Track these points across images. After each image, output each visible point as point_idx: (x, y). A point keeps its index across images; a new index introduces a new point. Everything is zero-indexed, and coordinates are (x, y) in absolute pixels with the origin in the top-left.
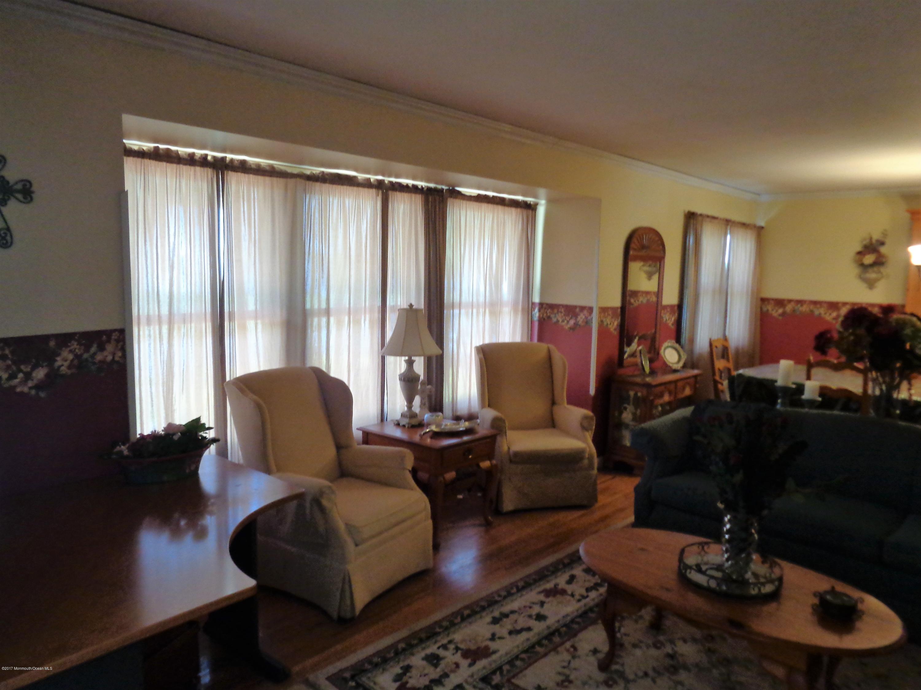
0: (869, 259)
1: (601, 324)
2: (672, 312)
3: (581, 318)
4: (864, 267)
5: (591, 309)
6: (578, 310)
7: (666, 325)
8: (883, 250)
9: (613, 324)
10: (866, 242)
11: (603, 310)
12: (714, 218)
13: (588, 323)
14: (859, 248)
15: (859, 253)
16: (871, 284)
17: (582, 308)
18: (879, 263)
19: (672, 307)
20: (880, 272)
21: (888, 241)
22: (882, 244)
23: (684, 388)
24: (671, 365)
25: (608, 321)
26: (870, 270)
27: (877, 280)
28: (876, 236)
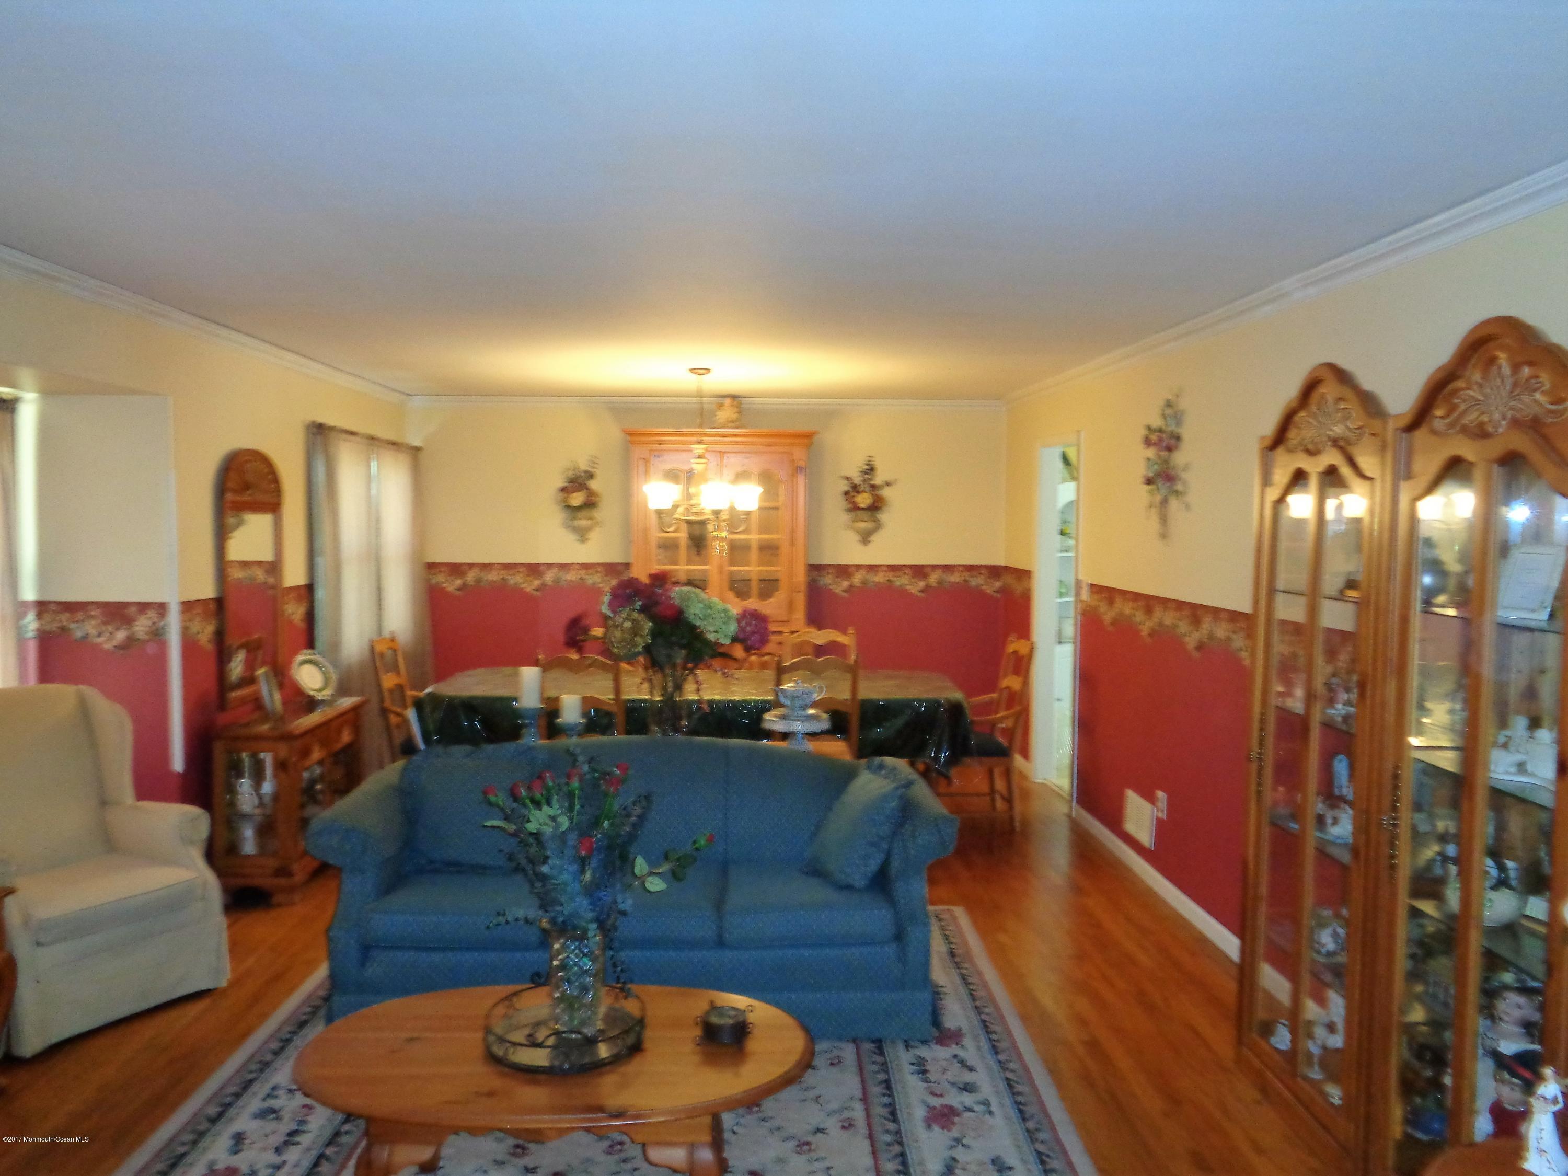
0: (577, 499)
1: (185, 631)
2: (299, 599)
3: (141, 626)
4: (573, 511)
5: (161, 608)
6: (133, 609)
7: (290, 623)
8: (593, 484)
9: (205, 632)
10: (570, 474)
11: (188, 606)
12: (352, 433)
13: (158, 635)
14: (561, 483)
15: (563, 490)
16: (582, 535)
17: (144, 607)
18: (590, 504)
19: (298, 588)
20: (591, 518)
21: (597, 472)
22: (591, 476)
23: (339, 732)
24: (312, 693)
25: (195, 627)
26: (580, 515)
27: (588, 529)
28: (583, 466)
